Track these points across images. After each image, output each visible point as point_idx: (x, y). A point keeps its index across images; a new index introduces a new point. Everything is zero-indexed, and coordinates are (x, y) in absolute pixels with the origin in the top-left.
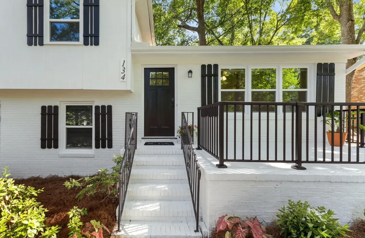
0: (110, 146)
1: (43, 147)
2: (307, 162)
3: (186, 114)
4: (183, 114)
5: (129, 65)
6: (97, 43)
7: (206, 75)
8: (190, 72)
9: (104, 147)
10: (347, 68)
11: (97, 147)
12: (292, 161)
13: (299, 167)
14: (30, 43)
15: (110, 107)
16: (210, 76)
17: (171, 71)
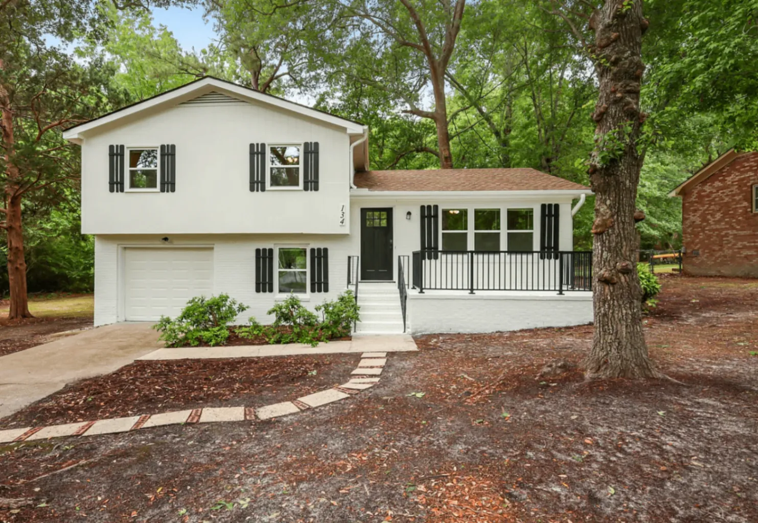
0: (326, 290)
1: (258, 290)
2: (477, 289)
3: (402, 258)
4: (399, 257)
5: (347, 210)
6: (316, 189)
7: (425, 217)
8: (409, 213)
9: (319, 291)
10: (572, 209)
11: (313, 290)
12: (468, 289)
13: (472, 293)
14: (252, 189)
15: (326, 250)
16: (429, 217)
17: (389, 211)
